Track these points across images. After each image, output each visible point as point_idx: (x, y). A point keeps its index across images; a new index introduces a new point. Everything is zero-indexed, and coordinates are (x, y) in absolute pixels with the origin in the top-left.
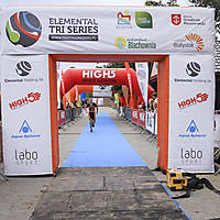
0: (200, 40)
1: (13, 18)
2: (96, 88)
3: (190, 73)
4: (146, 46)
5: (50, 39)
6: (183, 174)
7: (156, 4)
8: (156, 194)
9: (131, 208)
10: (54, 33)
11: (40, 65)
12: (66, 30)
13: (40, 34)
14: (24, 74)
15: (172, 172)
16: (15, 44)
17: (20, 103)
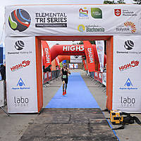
0: (133, 26)
1: (13, 13)
2: (72, 57)
3: (127, 47)
4: (98, 30)
5: (36, 26)
6: (121, 114)
7: (111, 3)
8: (102, 126)
9: (84, 135)
10: (39, 22)
11: (30, 43)
12: (46, 20)
13: (30, 23)
14: (20, 49)
15: (113, 112)
16: (14, 30)
17: (18, 67)
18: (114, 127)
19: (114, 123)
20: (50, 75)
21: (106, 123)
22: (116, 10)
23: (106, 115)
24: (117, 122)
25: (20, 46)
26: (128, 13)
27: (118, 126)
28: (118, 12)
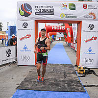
0: (94, 15)
2: (58, 33)
3: (90, 28)
5: (35, 14)
6: (84, 68)
8: (72, 75)
9: (61, 79)
10: (37, 12)
12: (41, 10)
15: (80, 67)
16: (22, 16)
17: (24, 38)
18: (79, 75)
19: (79, 73)
21: (75, 73)
22: (84, 5)
23: (76, 68)
24: (82, 72)
25: (25, 25)
27: (81, 75)
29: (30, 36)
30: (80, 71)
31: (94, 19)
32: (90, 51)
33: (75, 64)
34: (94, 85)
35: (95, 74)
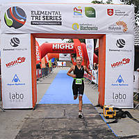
0: (125, 25)
1: (9, 11)
2: (61, 55)
3: (119, 45)
4: (92, 28)
5: (32, 24)
7: (99, 3)
8: (96, 120)
10: (34, 20)
13: (25, 21)
15: (107, 107)
16: (10, 27)
17: (13, 63)
18: (108, 121)
19: (107, 118)
20: (40, 73)
21: (100, 118)
22: (108, 10)
23: (99, 110)
24: (111, 116)
26: (120, 13)
27: (111, 121)
28: (110, 12)
29: (23, 59)
30: (108, 113)
31: (125, 31)
32: (120, 81)
33: (97, 104)
34: (136, 136)
35: (131, 117)
